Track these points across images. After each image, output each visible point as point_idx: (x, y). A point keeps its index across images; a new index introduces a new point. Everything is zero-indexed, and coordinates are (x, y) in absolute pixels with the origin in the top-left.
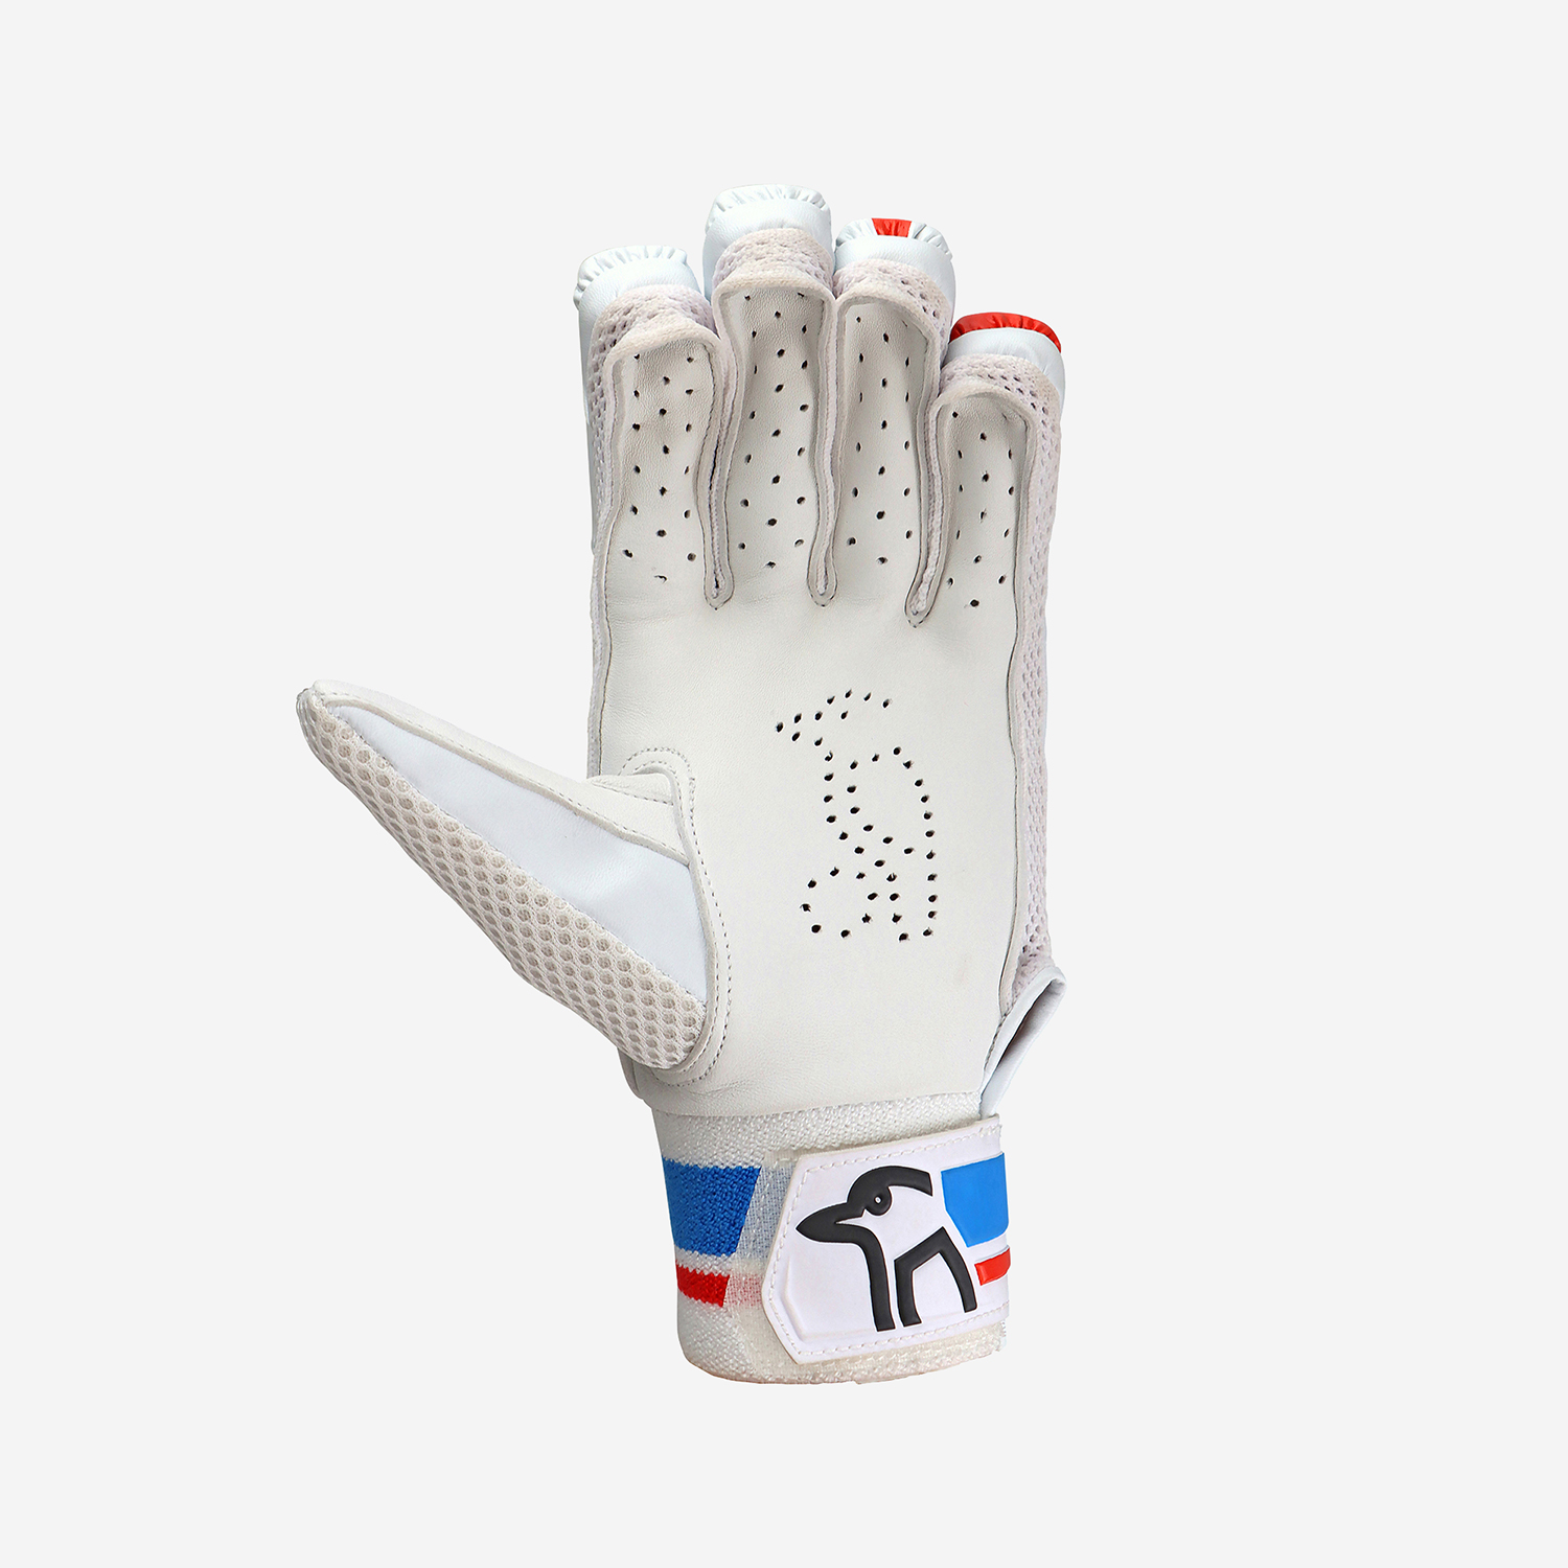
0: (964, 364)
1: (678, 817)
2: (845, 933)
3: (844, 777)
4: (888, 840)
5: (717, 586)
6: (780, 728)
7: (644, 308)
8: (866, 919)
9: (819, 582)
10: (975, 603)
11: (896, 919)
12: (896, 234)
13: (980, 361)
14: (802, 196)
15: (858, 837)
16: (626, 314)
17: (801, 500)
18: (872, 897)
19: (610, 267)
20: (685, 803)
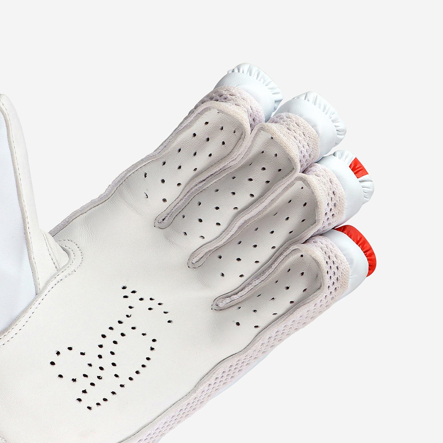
0: (325, 243)
1: (54, 277)
2: (61, 376)
3: (125, 328)
4: (114, 364)
5: (163, 220)
6: (124, 288)
7: (238, 100)
8: (74, 380)
9: (196, 258)
10: (238, 324)
11: (84, 392)
12: (355, 174)
13: (332, 248)
14: (336, 124)
15: (105, 352)
16: (230, 95)
17: (218, 224)
18: (85, 376)
19: (250, 75)
20: (61, 276)
